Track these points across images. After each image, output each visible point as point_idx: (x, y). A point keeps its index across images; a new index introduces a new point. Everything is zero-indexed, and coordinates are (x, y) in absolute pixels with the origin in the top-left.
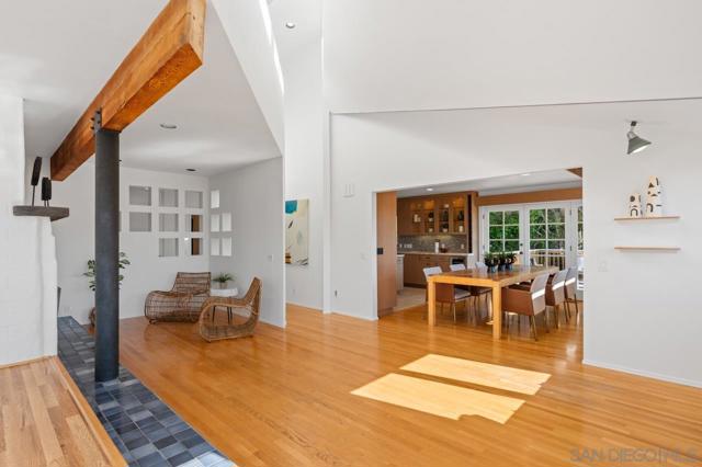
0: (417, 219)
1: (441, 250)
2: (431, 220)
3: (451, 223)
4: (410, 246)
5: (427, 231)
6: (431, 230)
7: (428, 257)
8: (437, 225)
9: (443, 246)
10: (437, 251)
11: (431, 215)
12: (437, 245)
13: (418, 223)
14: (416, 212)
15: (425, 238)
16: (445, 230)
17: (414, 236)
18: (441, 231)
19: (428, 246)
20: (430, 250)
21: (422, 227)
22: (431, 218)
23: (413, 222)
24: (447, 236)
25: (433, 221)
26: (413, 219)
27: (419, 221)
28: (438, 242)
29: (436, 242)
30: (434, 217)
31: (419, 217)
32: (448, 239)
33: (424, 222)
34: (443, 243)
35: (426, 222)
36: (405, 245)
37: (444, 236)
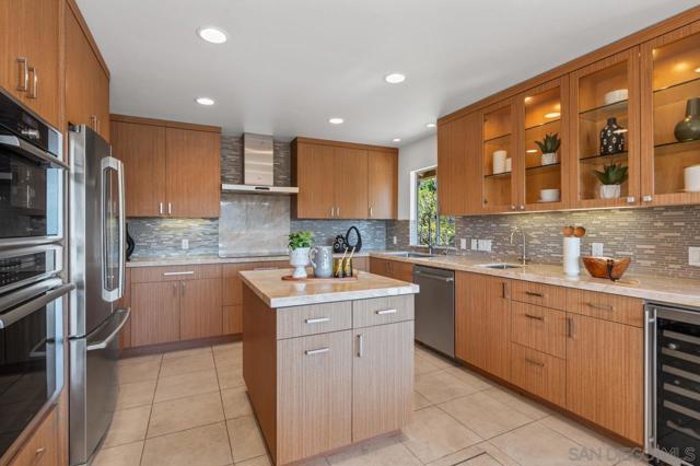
0: (501, 162)
1: (591, 267)
2: (548, 159)
3: (641, 159)
4: (486, 245)
5: (533, 198)
6: (548, 195)
7: (535, 292)
9: (599, 253)
10: (573, 268)
12: (573, 246)
13: (506, 178)
14: (503, 142)
15: (531, 223)
16: (609, 191)
17: (497, 218)
19: (542, 250)
20: (546, 263)
21: (519, 186)
22: (552, 154)
23: (491, 175)
24: (618, 212)
25: (559, 163)
26: (491, 166)
27: (509, 169)
28: (576, 236)
29: (569, 236)
30: (563, 147)
31: (508, 156)
32: (621, 224)
33: (527, 169)
34: (599, 239)
35: (532, 169)
36: (474, 242)
37: (601, 215)
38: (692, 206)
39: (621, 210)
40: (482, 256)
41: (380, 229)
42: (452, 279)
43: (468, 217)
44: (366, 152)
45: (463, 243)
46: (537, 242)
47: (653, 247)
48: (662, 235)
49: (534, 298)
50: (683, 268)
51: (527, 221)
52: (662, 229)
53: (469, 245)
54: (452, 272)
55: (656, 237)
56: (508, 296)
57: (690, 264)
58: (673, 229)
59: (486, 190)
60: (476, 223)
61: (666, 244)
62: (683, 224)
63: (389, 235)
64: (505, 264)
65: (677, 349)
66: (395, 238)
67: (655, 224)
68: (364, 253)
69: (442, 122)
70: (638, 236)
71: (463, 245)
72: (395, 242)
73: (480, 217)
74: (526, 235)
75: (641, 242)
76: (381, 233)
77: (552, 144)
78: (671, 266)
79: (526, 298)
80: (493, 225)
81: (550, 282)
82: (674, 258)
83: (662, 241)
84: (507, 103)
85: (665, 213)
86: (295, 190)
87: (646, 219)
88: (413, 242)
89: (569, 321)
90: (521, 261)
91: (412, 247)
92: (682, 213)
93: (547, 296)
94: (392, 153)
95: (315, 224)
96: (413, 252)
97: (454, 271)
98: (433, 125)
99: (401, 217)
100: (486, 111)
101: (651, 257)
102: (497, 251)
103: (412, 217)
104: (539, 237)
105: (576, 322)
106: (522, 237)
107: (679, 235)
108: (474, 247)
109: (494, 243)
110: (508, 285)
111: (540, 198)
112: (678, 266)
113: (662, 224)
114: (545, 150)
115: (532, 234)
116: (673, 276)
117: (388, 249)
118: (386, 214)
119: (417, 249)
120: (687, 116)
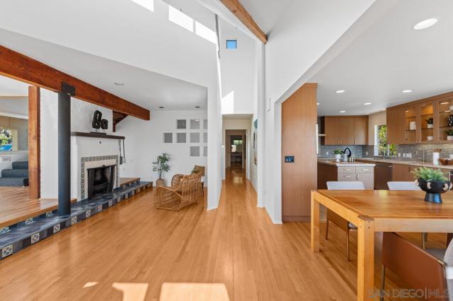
0: (413, 126)
2: (430, 126)
4: (409, 155)
5: (425, 139)
6: (430, 138)
8: (438, 132)
10: (436, 162)
11: (431, 121)
13: (415, 130)
14: (413, 118)
15: (427, 147)
16: (451, 138)
17: (412, 145)
18: (446, 139)
21: (419, 135)
23: (409, 130)
25: (433, 128)
26: (409, 126)
28: (439, 152)
29: (435, 152)
30: (434, 123)
31: (415, 124)
33: (422, 129)
35: (424, 129)
36: (404, 154)
40: (408, 159)
41: (359, 149)
42: (391, 166)
43: (401, 145)
45: (399, 154)
53: (402, 155)
54: (392, 164)
59: (407, 135)
60: (405, 147)
63: (364, 151)
69: (388, 109)
71: (399, 156)
72: (367, 154)
73: (406, 145)
76: (360, 151)
80: (412, 148)
86: (324, 135)
88: (376, 153)
91: (376, 157)
94: (366, 118)
98: (385, 109)
99: (370, 144)
102: (414, 158)
103: (376, 144)
108: (404, 156)
109: (413, 155)
111: (427, 139)
114: (429, 123)
115: (428, 151)
117: (363, 157)
118: (362, 142)
119: (378, 157)
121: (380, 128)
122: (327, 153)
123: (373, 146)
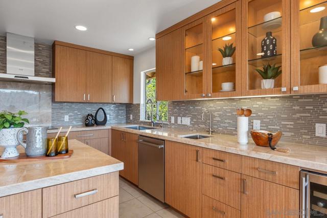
0: (196, 64)
1: (256, 138)
2: (227, 61)
3: (291, 60)
4: (187, 121)
5: (217, 89)
6: (227, 86)
7: (219, 158)
8: (244, 72)
9: (257, 126)
10: (244, 139)
12: (243, 122)
13: (199, 75)
15: (214, 105)
19: (222, 125)
20: (224, 133)
21: (208, 80)
22: (229, 58)
23: (190, 73)
24: (270, 99)
25: (234, 64)
27: (201, 68)
28: (245, 116)
29: (241, 115)
30: (237, 52)
31: (201, 60)
32: (271, 107)
33: (213, 68)
34: (258, 118)
35: (216, 69)
36: (179, 119)
37: (259, 101)
38: (318, 96)
39: (272, 98)
40: (183, 128)
41: (121, 110)
42: (163, 146)
43: (176, 102)
44: (110, 57)
45: (173, 119)
46: (218, 119)
47: (292, 123)
48: (298, 115)
49: (218, 163)
50: (311, 138)
51: (212, 105)
52: (299, 112)
53: (176, 121)
54: (163, 141)
55: (294, 116)
56: (200, 160)
57: (316, 135)
58: (305, 111)
59: (186, 83)
60: (181, 106)
61: (300, 121)
62: (312, 108)
63: (128, 113)
64: (198, 134)
65: (324, 207)
66: (131, 116)
67: (294, 108)
68: (108, 127)
69: (159, 36)
70: (283, 116)
71: (173, 121)
72: (131, 118)
73: (183, 102)
74: (212, 115)
75: (284, 119)
76: (123, 112)
77: (229, 51)
78: (304, 136)
79: (212, 162)
80: (191, 108)
81: (230, 151)
82: (306, 131)
83: (298, 119)
84: (200, 22)
85: (300, 100)
86: (53, 80)
87: (287, 104)
88: (142, 118)
89: (243, 181)
90: (209, 131)
91: (142, 122)
92: (311, 100)
93: (227, 161)
94: (129, 60)
95: (73, 106)
96: (142, 125)
97: (164, 140)
98: (153, 39)
99: (135, 102)
100: (187, 27)
101: (291, 130)
102: (193, 125)
103: (142, 102)
104: (220, 116)
105: (249, 182)
106: (209, 116)
107: (309, 115)
108: (179, 122)
109: (192, 120)
110: (200, 152)
111: (221, 89)
112: (309, 137)
113: (298, 108)
114: (225, 56)
115: (216, 114)
116: (305, 143)
117: (127, 123)
118: (125, 99)
119: (144, 123)
120: (320, 29)
121: (147, 77)
122: (67, 118)
123: (139, 105)
